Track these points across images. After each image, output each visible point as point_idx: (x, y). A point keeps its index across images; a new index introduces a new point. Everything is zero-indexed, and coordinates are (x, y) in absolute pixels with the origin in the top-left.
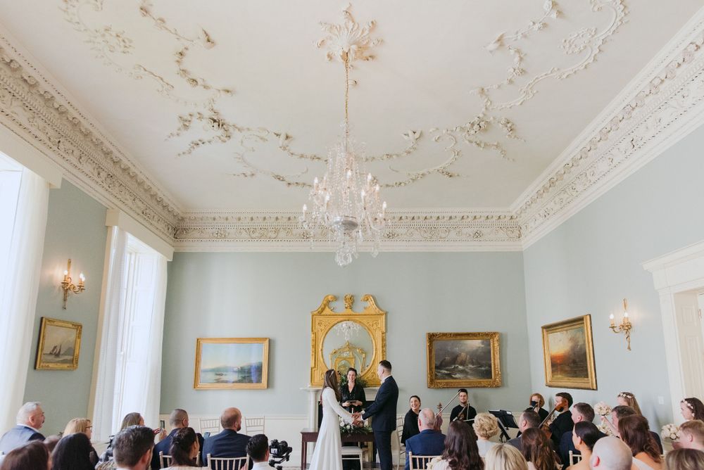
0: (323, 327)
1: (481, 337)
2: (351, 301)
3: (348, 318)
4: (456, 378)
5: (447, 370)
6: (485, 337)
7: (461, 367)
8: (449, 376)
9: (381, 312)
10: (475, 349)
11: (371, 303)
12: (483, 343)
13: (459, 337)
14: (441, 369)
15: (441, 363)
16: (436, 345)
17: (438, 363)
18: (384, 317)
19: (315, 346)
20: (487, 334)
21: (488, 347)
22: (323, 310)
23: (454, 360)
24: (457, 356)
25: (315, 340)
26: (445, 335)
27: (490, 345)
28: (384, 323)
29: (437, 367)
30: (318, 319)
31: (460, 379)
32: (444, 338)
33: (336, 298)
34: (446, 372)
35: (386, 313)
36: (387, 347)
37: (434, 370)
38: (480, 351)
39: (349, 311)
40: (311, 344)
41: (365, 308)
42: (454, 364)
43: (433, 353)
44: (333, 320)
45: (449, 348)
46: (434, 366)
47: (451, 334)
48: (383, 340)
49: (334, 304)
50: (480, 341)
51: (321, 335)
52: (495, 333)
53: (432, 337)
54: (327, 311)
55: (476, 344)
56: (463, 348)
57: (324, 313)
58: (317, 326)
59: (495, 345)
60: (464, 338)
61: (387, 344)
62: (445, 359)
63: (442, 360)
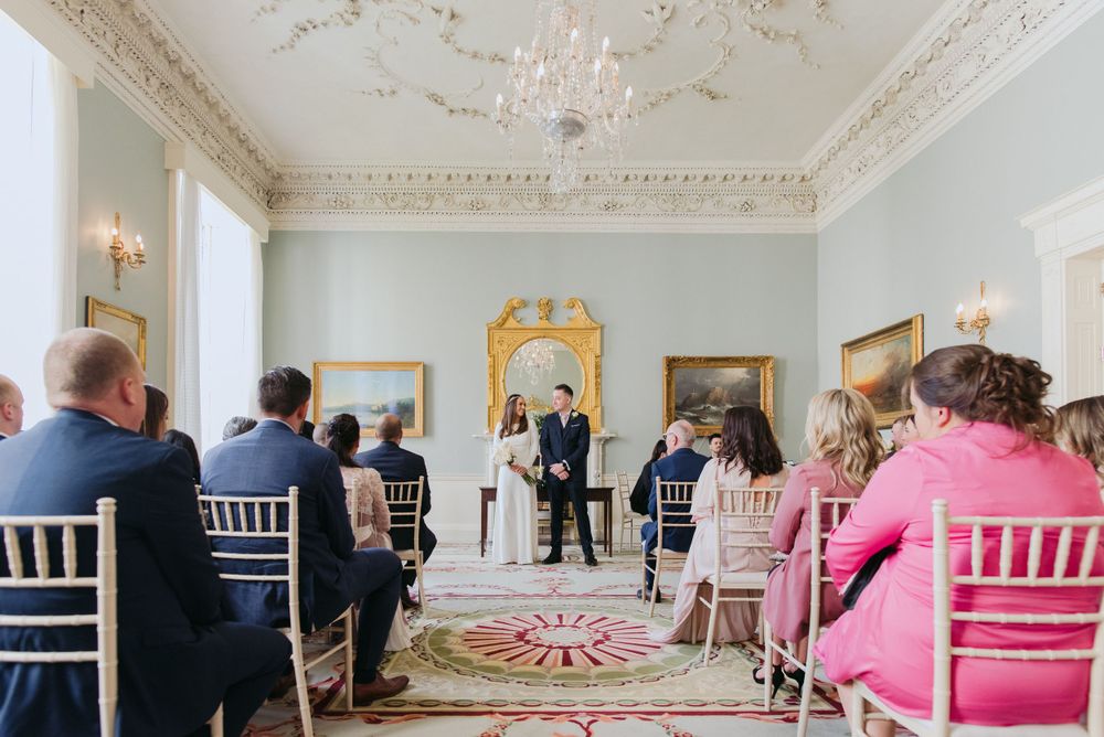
0: (505, 347)
1: (746, 364)
2: (548, 308)
3: (544, 334)
4: (706, 424)
5: (692, 412)
6: (752, 364)
7: (714, 408)
9: (594, 325)
10: (736, 381)
11: (579, 311)
12: (748, 373)
13: (712, 364)
14: (685, 411)
15: (684, 402)
16: (678, 374)
17: (680, 402)
18: (598, 332)
19: (493, 376)
20: (755, 360)
21: (757, 379)
22: (505, 320)
23: (704, 398)
24: (710, 392)
25: (493, 366)
26: (691, 359)
27: (759, 376)
28: (598, 343)
29: (677, 408)
30: (498, 335)
31: (712, 424)
32: (690, 364)
33: (524, 304)
34: (691, 415)
35: (602, 327)
36: (603, 378)
37: (673, 412)
38: (744, 384)
39: (545, 324)
40: (487, 372)
41: (570, 319)
42: (704, 403)
43: (673, 386)
44: (521, 337)
45: (697, 381)
46: (673, 405)
47: (700, 359)
48: (598, 367)
49: (521, 313)
50: (744, 369)
51: (502, 359)
52: (768, 358)
53: (672, 363)
54: (511, 323)
55: (738, 374)
56: (718, 380)
57: (507, 325)
58: (497, 346)
59: (767, 375)
60: (720, 364)
61: (603, 373)
62: (690, 396)
63: (685, 397)
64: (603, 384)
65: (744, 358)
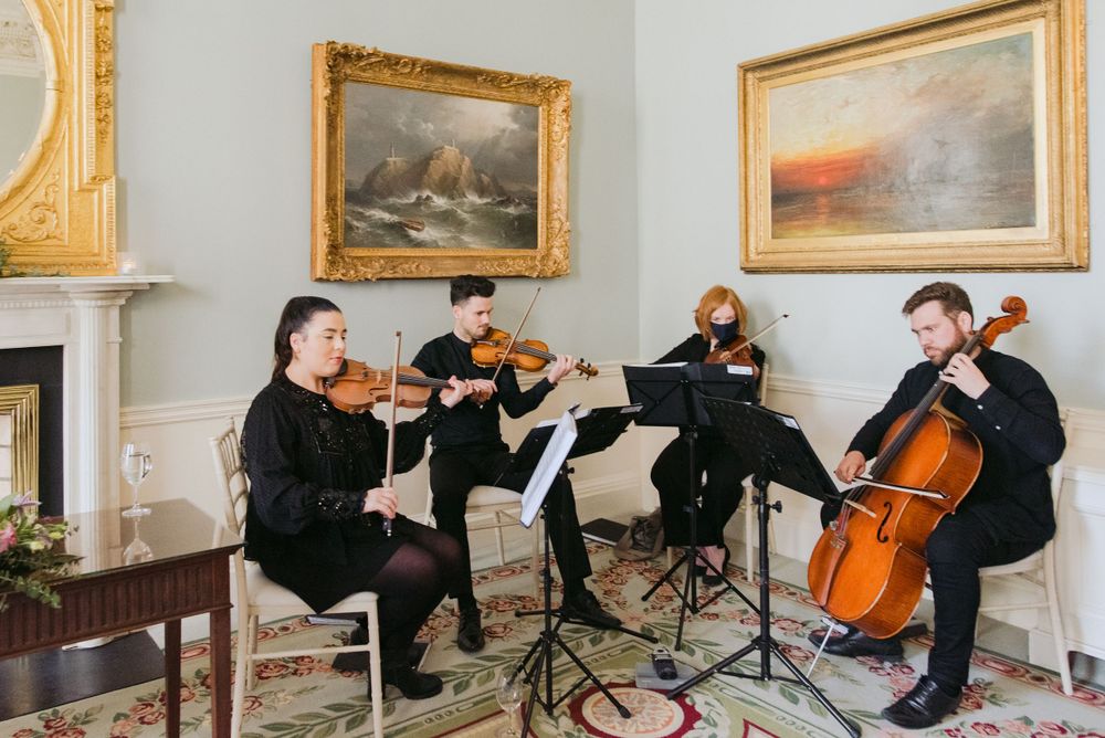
1: (512, 94)
4: (419, 244)
5: (391, 209)
6: (525, 95)
7: (440, 202)
8: (399, 231)
10: (489, 134)
12: (515, 117)
13: (439, 82)
14: (368, 203)
15: (369, 181)
16: (356, 99)
17: (358, 179)
20: (533, 84)
21: (533, 133)
23: (418, 172)
24: (427, 160)
26: (391, 62)
27: (535, 127)
29: (351, 196)
31: (434, 245)
32: (387, 74)
34: (387, 216)
36: (121, 83)
37: (340, 206)
38: (505, 144)
42: (418, 186)
43: (341, 134)
45: (401, 121)
46: (340, 188)
47: (414, 62)
48: (103, 44)
50: (506, 108)
52: (559, 85)
53: (342, 62)
55: (494, 117)
56: (450, 126)
59: (554, 125)
60: (455, 84)
61: (121, 67)
62: (384, 164)
63: (372, 167)
64: (121, 104)
65: (511, 77)
